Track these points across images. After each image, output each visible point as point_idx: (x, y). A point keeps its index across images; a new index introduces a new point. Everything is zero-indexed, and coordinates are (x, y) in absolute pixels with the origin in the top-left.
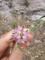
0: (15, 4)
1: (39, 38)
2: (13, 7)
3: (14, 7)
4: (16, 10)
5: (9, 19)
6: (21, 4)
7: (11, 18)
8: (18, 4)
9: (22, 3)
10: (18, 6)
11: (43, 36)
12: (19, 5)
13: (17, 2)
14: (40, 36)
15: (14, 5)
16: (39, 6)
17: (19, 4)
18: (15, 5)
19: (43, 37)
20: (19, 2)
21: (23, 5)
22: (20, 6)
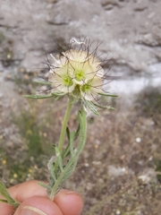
0: (23, 52)
1: (123, 157)
2: (17, 62)
3: (20, 60)
4: (28, 71)
5: (7, 105)
6: (42, 49)
7: (14, 100)
8: (32, 50)
9: (47, 46)
10: (35, 56)
11: (135, 149)
12: (37, 53)
13: (30, 47)
14: (122, 149)
15: (21, 57)
16: (104, 52)
17: (38, 50)
18: (25, 54)
19: (134, 153)
20: (38, 45)
21: (52, 52)
22: (40, 56)
